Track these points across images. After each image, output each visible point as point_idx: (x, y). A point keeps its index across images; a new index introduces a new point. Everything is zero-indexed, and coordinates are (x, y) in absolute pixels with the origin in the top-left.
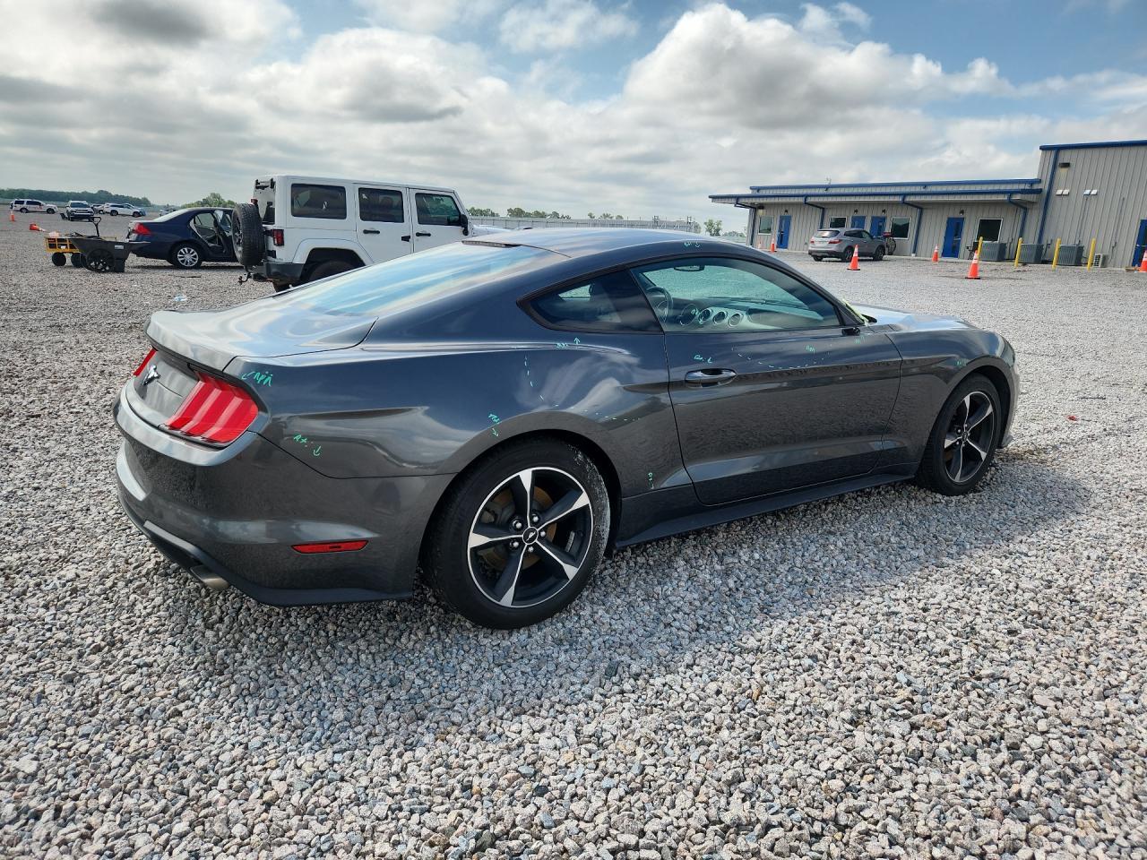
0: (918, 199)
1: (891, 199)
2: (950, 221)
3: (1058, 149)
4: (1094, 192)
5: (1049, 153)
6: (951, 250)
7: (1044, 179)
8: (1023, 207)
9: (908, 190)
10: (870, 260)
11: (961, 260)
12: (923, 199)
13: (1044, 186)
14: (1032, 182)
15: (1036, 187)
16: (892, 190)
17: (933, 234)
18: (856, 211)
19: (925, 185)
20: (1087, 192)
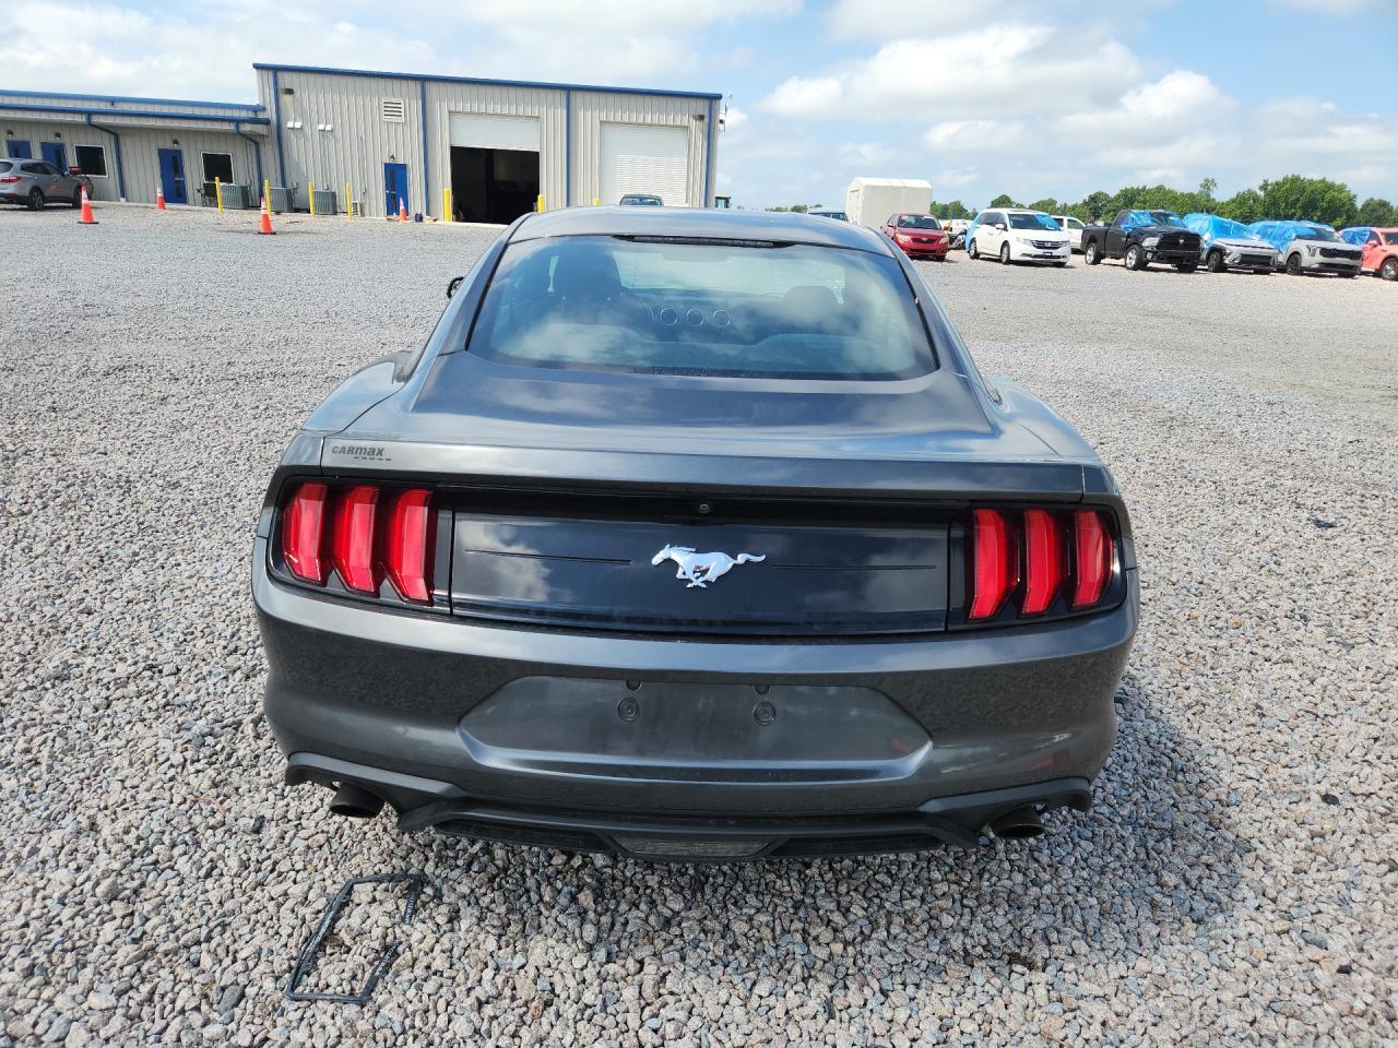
0: (110, 120)
1: (69, 118)
2: (162, 153)
3: (276, 70)
4: (329, 128)
5: (265, 73)
6: (175, 193)
7: (268, 107)
8: (254, 141)
9: (94, 106)
10: (69, 208)
11: (189, 207)
12: (118, 121)
13: (271, 114)
14: (255, 109)
15: (261, 115)
16: (70, 105)
17: (144, 170)
18: (10, 132)
19: (113, 101)
20: (321, 127)
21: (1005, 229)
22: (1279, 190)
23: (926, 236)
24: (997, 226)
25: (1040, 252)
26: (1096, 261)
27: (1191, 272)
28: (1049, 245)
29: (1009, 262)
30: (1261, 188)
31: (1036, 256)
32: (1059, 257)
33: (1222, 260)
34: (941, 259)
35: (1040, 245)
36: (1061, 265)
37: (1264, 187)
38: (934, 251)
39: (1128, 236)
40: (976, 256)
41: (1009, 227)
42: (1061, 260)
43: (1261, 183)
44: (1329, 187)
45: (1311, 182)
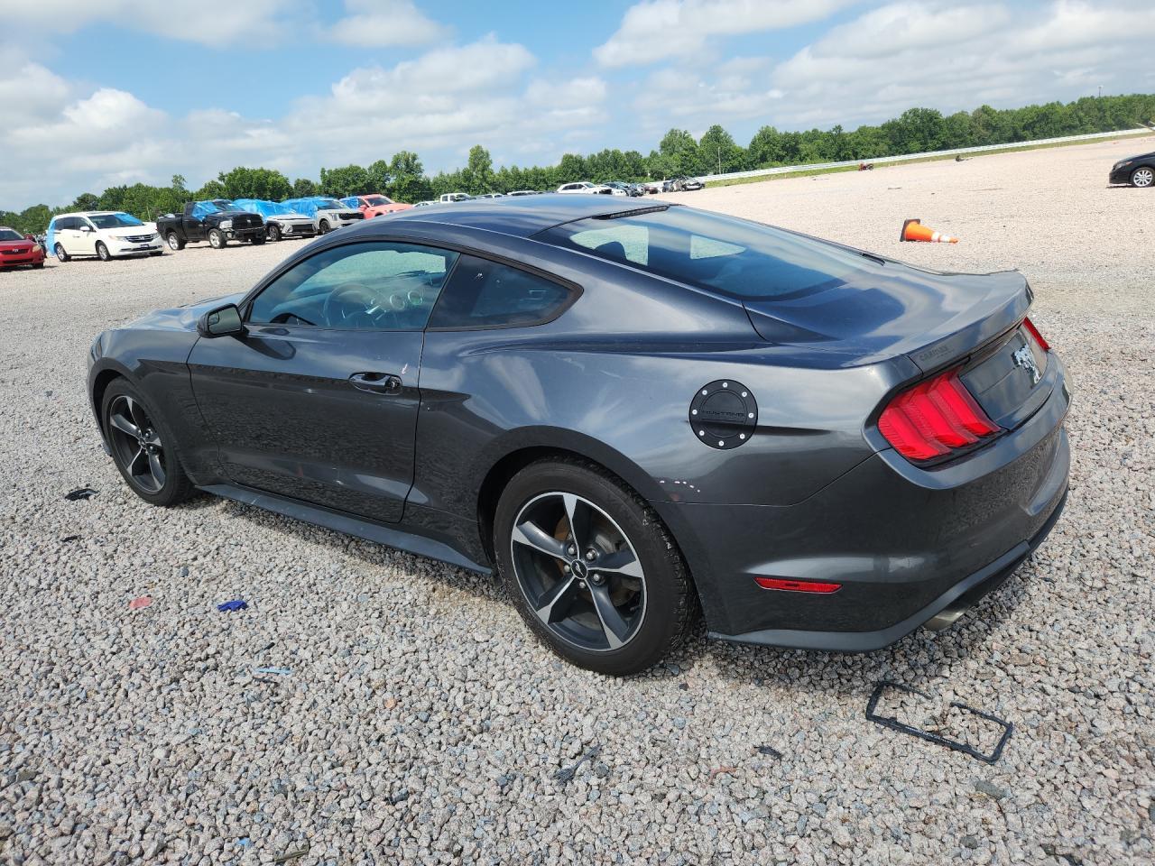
21: (92, 230)
22: (234, 179)
23: (15, 247)
24: (82, 228)
25: (137, 245)
26: (181, 247)
27: (264, 243)
28: (143, 238)
29: (110, 258)
30: (220, 179)
31: (134, 250)
32: (156, 248)
33: (280, 232)
34: (39, 266)
35: (134, 239)
36: (159, 254)
37: (222, 178)
38: (31, 260)
39: (204, 222)
40: (67, 258)
41: (95, 228)
42: (159, 249)
43: (218, 176)
44: (268, 174)
45: (255, 172)
